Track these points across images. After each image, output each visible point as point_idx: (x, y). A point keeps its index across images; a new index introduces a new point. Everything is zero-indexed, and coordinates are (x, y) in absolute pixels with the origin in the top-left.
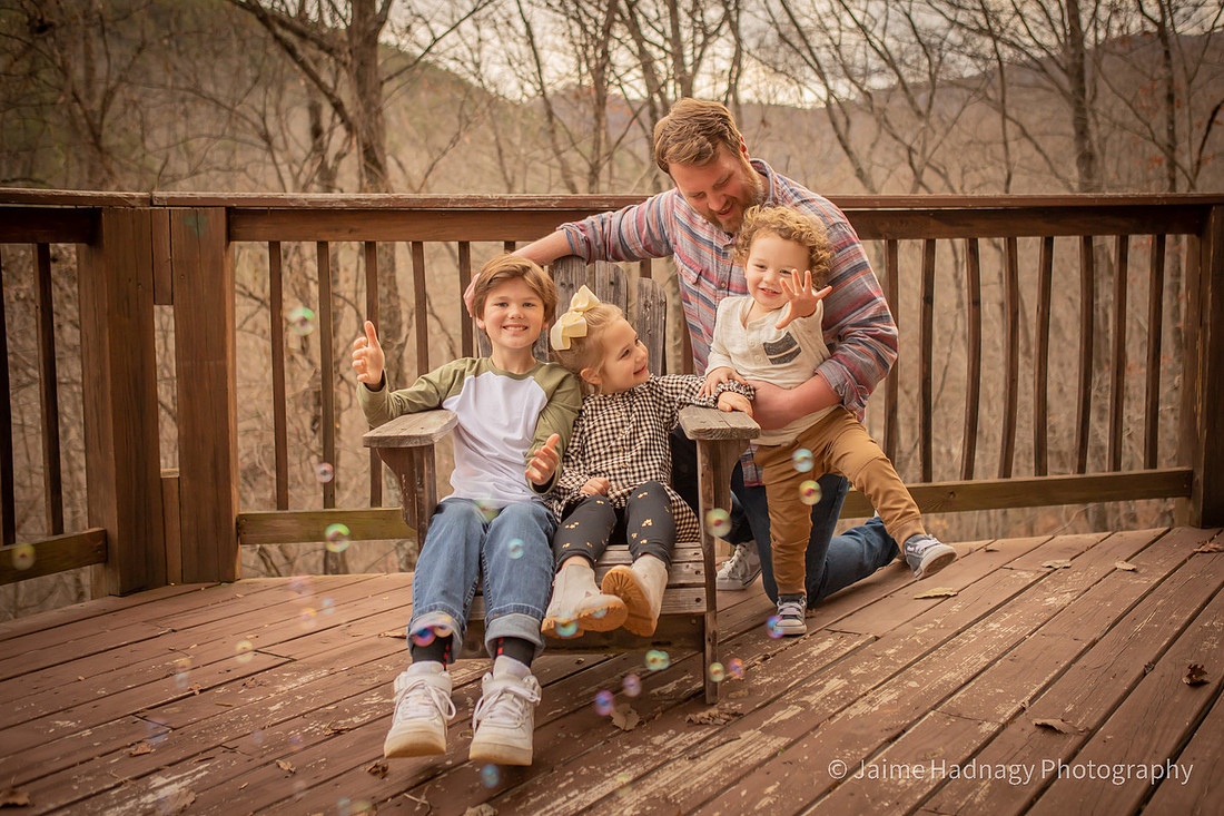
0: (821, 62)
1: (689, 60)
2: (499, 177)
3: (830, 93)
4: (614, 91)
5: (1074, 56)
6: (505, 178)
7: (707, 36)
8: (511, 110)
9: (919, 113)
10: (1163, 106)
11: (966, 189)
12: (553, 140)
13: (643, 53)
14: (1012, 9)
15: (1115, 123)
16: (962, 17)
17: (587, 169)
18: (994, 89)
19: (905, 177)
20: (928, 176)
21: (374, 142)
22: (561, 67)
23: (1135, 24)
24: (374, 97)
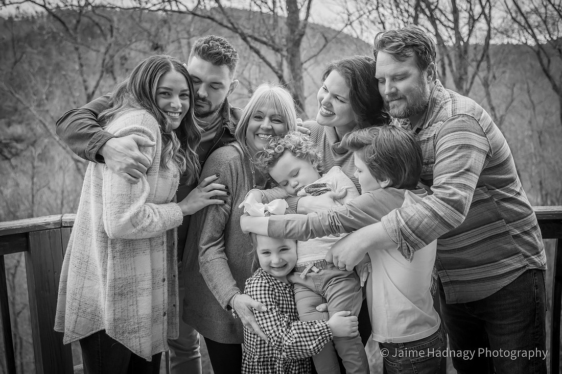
7: (474, 20)
21: (299, 93)
24: (299, 71)
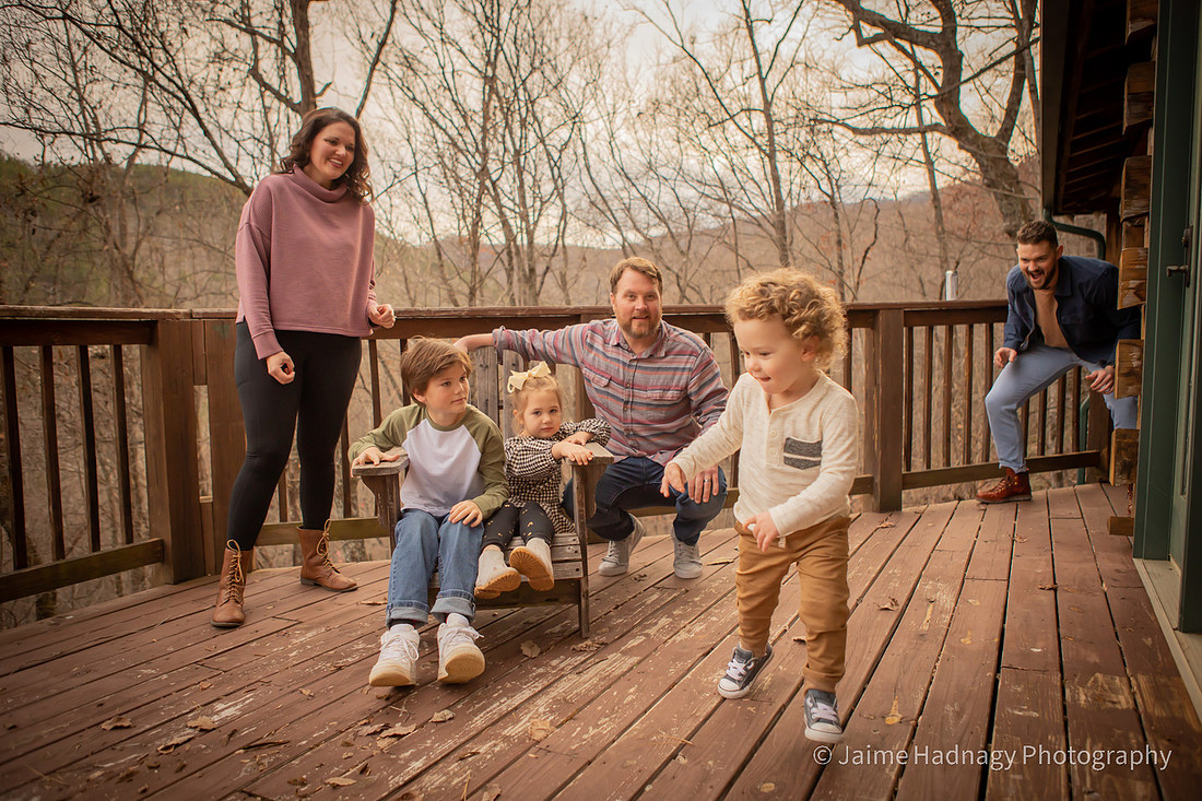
0: (618, 219)
1: (531, 218)
2: (406, 297)
3: (624, 239)
4: (484, 240)
5: (778, 216)
6: (410, 298)
7: (543, 203)
8: (412, 252)
9: (682, 252)
10: (835, 248)
11: (714, 300)
12: (442, 272)
13: (502, 215)
14: (739, 186)
15: (807, 258)
16: (707, 191)
17: (467, 291)
18: (729, 236)
19: (674, 294)
20: (689, 292)
22: (448, 225)
23: (816, 196)
